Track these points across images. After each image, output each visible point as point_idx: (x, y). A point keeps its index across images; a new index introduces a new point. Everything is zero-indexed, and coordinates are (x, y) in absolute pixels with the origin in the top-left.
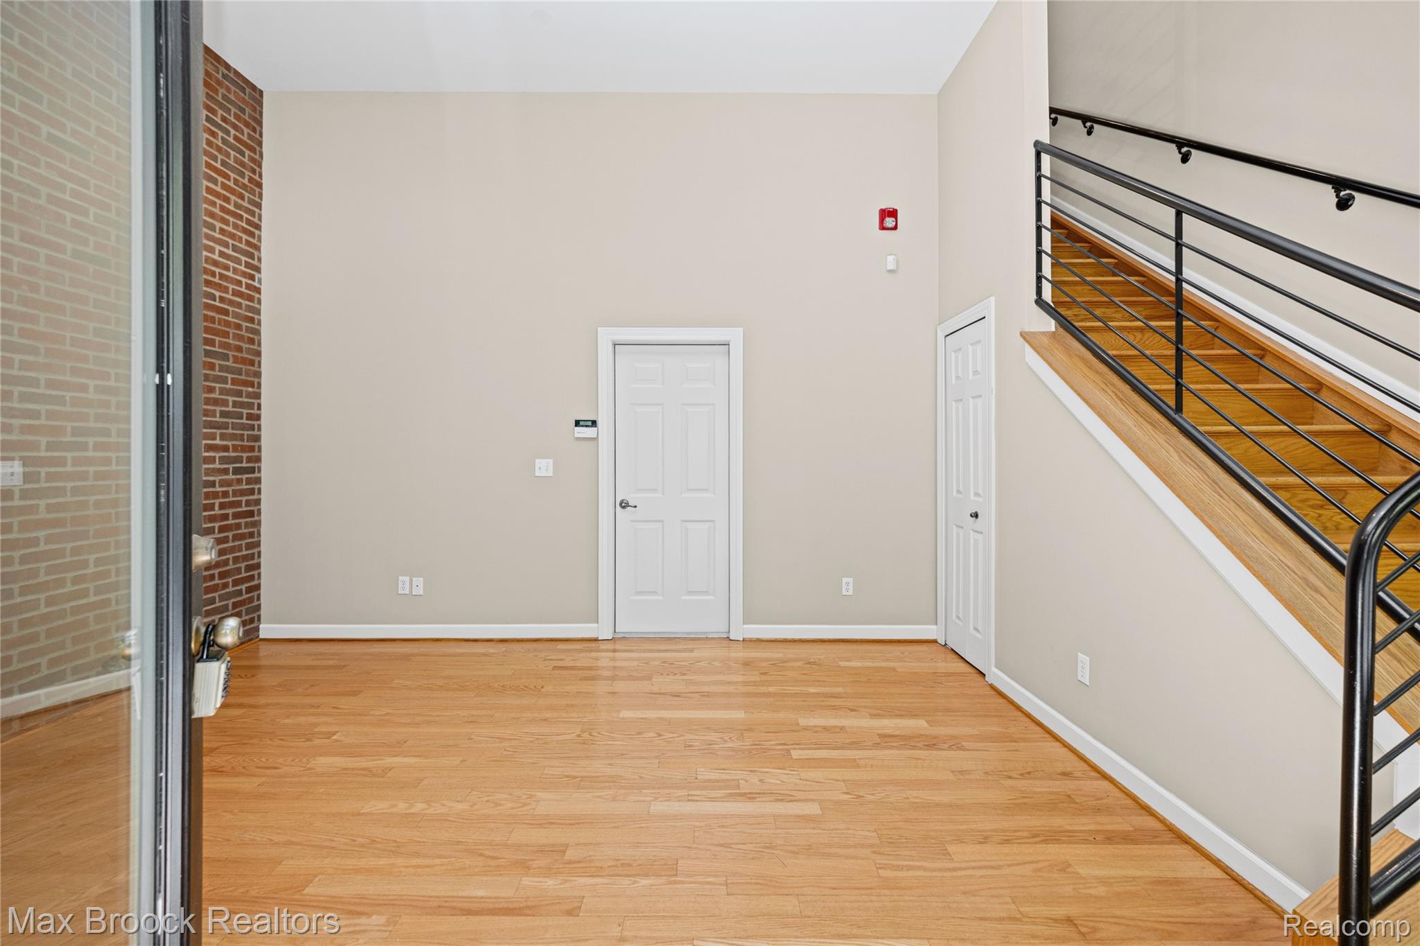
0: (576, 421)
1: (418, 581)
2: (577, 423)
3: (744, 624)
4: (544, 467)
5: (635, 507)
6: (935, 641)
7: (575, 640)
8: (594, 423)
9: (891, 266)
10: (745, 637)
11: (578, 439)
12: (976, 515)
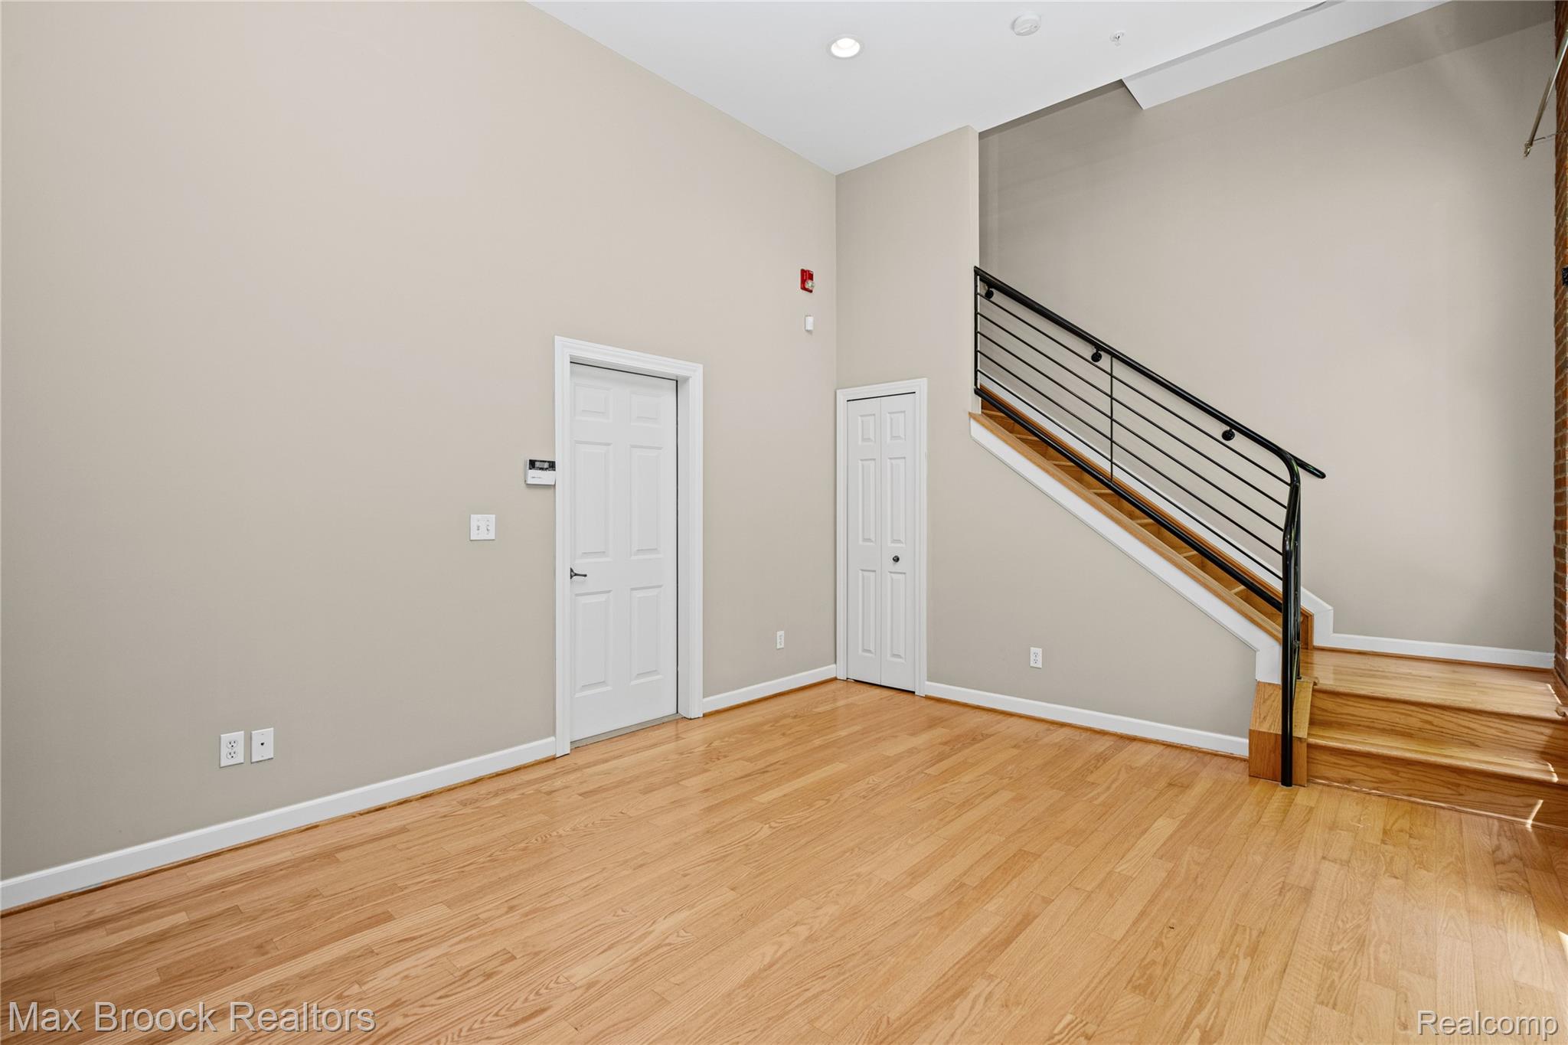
0: (530, 461)
1: (265, 736)
2: (532, 464)
3: (704, 697)
4: (483, 526)
5: (585, 576)
6: (835, 679)
7: (529, 766)
8: (552, 466)
9: (809, 327)
10: (705, 712)
11: (530, 486)
12: (896, 559)
